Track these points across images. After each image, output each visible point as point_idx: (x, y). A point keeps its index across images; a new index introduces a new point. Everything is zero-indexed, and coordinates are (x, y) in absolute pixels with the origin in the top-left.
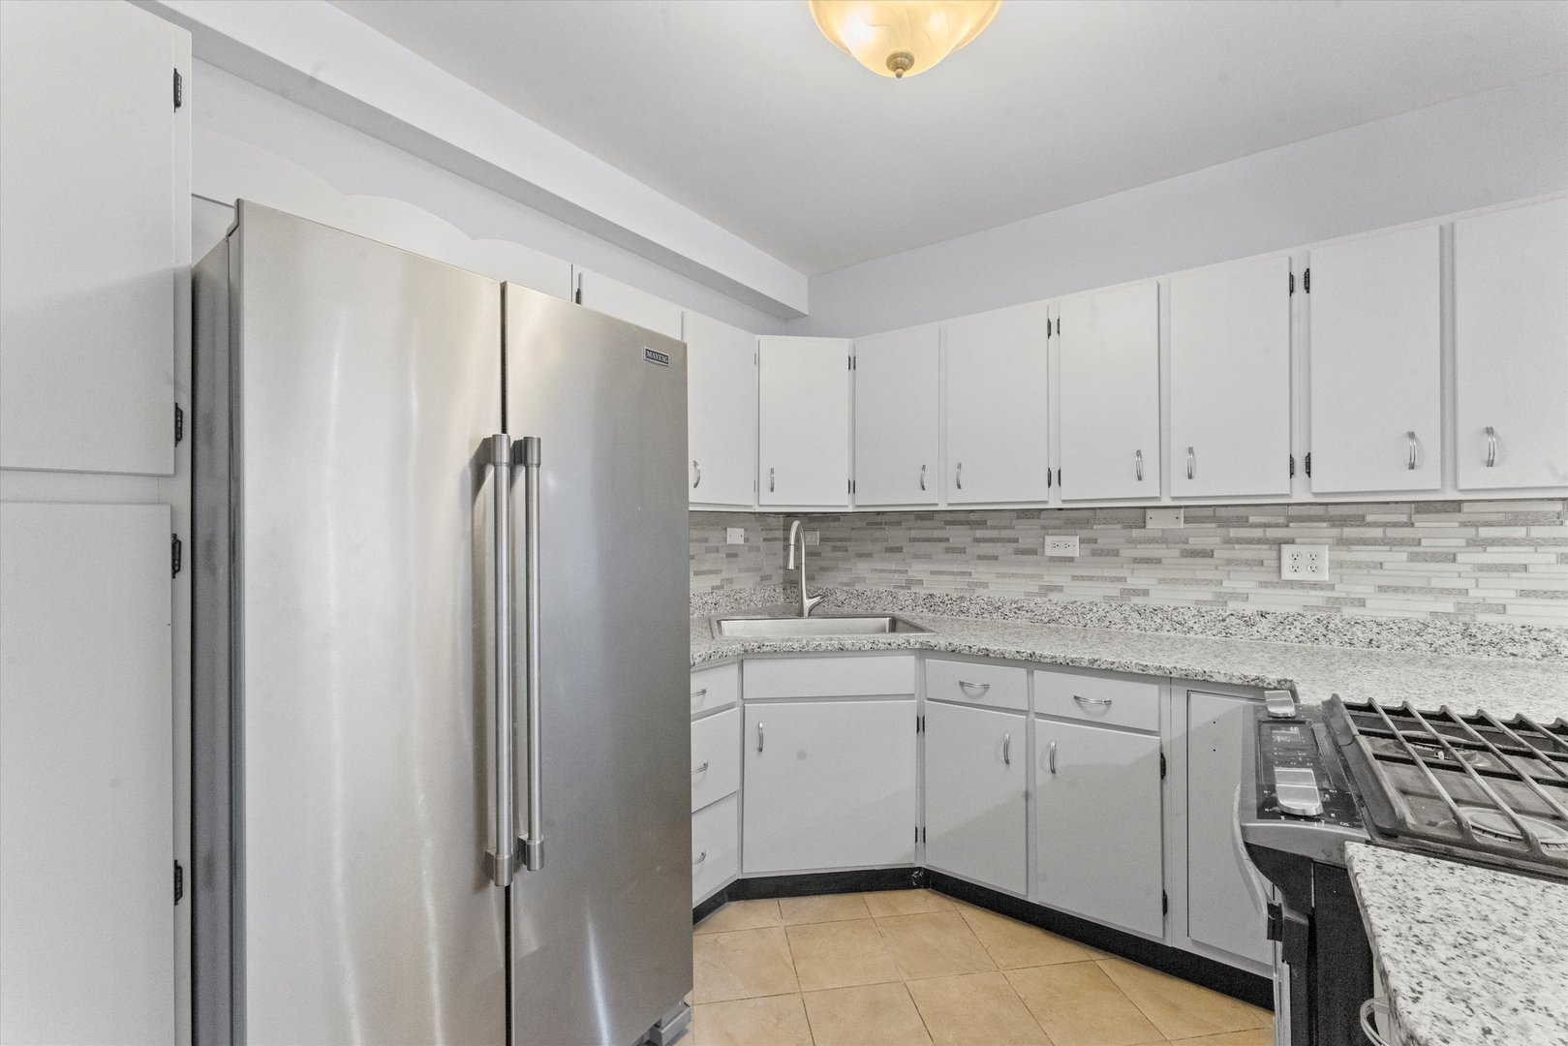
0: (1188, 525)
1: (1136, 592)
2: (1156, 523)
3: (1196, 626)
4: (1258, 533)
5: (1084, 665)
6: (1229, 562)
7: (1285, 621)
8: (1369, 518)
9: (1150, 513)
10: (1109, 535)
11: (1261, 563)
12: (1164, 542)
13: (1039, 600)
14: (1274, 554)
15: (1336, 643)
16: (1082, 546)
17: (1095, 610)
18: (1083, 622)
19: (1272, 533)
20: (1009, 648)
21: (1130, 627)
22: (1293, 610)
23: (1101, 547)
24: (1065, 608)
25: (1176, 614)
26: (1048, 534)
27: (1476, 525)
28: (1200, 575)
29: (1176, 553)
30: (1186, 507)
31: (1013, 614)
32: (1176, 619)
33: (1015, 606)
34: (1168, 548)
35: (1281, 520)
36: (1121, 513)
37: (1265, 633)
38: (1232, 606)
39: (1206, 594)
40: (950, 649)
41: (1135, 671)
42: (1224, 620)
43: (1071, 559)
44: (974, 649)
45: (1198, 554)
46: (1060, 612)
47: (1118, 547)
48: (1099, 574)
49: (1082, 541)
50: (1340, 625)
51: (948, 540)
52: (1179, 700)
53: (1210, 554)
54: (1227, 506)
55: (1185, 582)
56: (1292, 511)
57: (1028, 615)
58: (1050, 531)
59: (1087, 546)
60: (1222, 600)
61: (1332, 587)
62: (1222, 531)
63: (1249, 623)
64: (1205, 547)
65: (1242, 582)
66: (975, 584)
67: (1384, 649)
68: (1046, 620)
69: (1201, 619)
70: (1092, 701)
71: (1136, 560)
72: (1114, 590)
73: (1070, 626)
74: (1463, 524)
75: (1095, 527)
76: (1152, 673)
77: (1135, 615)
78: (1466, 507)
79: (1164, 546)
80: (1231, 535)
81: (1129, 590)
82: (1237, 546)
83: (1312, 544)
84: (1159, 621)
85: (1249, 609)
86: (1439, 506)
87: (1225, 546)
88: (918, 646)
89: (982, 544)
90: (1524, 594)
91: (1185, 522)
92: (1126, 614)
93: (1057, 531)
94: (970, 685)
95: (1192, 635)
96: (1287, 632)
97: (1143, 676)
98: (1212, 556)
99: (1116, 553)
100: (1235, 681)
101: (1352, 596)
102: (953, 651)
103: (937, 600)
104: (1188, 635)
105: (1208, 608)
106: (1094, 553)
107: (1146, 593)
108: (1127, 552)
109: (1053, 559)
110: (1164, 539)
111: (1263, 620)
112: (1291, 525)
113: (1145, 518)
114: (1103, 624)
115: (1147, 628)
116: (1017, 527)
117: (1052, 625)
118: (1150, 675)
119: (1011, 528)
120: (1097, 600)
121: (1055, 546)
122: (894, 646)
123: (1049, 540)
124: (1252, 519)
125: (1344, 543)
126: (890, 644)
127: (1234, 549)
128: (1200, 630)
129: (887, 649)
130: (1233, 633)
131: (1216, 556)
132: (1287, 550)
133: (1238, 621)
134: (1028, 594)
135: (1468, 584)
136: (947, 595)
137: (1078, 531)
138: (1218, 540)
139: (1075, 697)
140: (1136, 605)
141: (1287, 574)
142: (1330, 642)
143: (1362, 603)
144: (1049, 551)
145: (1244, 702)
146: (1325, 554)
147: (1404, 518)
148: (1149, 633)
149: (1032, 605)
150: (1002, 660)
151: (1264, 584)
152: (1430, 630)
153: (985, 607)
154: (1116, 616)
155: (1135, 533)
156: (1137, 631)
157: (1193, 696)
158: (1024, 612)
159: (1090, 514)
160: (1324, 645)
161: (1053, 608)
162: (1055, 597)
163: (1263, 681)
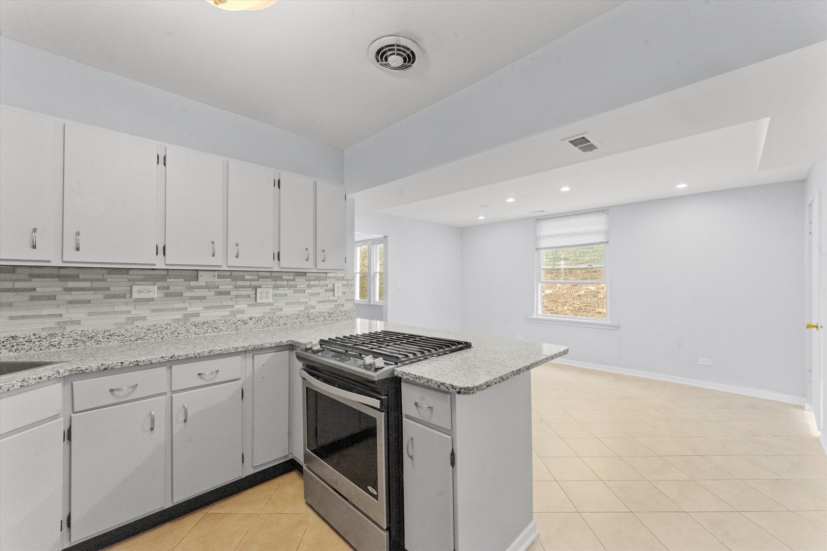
0: (219, 280)
1: (192, 315)
2: (204, 279)
3: (223, 328)
4: (248, 283)
5: (205, 355)
6: (237, 296)
7: (259, 320)
8: (284, 277)
9: (200, 273)
10: (178, 285)
11: (249, 296)
12: (207, 288)
13: (129, 327)
14: (253, 292)
15: (275, 326)
16: (159, 291)
17: (169, 327)
18: (161, 336)
19: (254, 283)
20: (156, 356)
21: (190, 334)
22: (261, 315)
23: (172, 291)
24: (149, 329)
25: (214, 324)
26: (134, 285)
27: (309, 280)
28: (225, 303)
29: (213, 293)
30: (218, 271)
31: (106, 340)
32: (214, 326)
33: (108, 333)
34: (209, 291)
35: (256, 278)
36: (183, 273)
37: (251, 326)
38: (239, 316)
39: (226, 312)
40: (102, 368)
41: (232, 351)
42: (235, 323)
43: (152, 299)
44: (126, 363)
45: (223, 293)
46: (145, 333)
47: (182, 291)
48: (171, 307)
49: (159, 288)
50: (276, 319)
51: (34, 290)
52: (249, 360)
53: (228, 293)
54: (236, 271)
55: (218, 307)
56: (261, 274)
57: (119, 338)
58: (136, 283)
59: (162, 291)
60: (234, 314)
61: (272, 304)
62: (234, 283)
63: (245, 323)
64: (226, 290)
65: (241, 305)
66: (66, 323)
67: (288, 326)
68: (134, 339)
69: (226, 324)
70: (207, 373)
71: (191, 298)
72: (179, 315)
73: (152, 340)
74: (306, 280)
75: (168, 280)
76: (240, 350)
77: (193, 327)
78: (307, 274)
79: (207, 290)
80: (238, 284)
81: (188, 314)
82: (240, 289)
83: (267, 288)
84: (206, 328)
85: (245, 317)
86: (301, 274)
87: (235, 289)
88: (67, 373)
89: (73, 293)
90: (319, 302)
91: (218, 278)
92: (188, 328)
93: (143, 283)
94: (119, 390)
95: (222, 333)
96: (259, 324)
97: (236, 353)
98: (229, 294)
99: (181, 295)
100: (273, 345)
101: (279, 307)
102: (105, 369)
103: (21, 340)
104: (220, 333)
105: (229, 319)
106: (166, 295)
107: (198, 315)
108: (187, 294)
109: (138, 300)
110: (207, 287)
111: (251, 321)
112: (260, 280)
113: (197, 276)
114: (174, 335)
115: (200, 333)
116: (108, 280)
117: (139, 342)
118: (239, 352)
119: (102, 280)
120: (170, 322)
121: (139, 292)
122: (44, 379)
123: (135, 288)
124: (246, 277)
125: (276, 287)
126: (40, 378)
127: (239, 290)
128: (225, 330)
129: (38, 382)
130: (239, 328)
131: (231, 294)
132: (259, 290)
133: (241, 323)
134: (117, 324)
135: (307, 300)
136: (34, 335)
137: (156, 283)
138: (232, 287)
139: (199, 374)
140: (194, 322)
141: (259, 300)
142: (273, 326)
143: (281, 309)
144: (135, 295)
145: (274, 353)
146: (271, 291)
147: (292, 278)
148: (200, 335)
149: (123, 331)
150: (151, 365)
151: (250, 305)
152: (300, 317)
153: (79, 338)
154: (182, 330)
155: (193, 283)
156: (195, 336)
157: (255, 356)
158: (116, 337)
159: (164, 273)
160: (271, 328)
161: (139, 331)
162: (140, 323)
163: (282, 343)
